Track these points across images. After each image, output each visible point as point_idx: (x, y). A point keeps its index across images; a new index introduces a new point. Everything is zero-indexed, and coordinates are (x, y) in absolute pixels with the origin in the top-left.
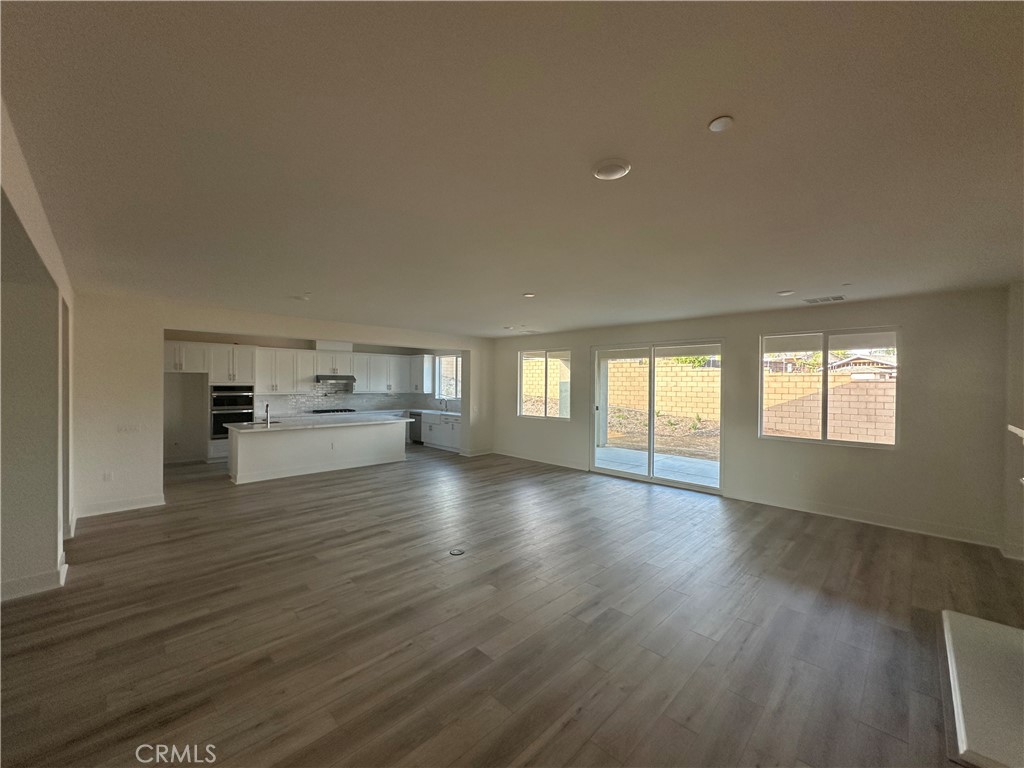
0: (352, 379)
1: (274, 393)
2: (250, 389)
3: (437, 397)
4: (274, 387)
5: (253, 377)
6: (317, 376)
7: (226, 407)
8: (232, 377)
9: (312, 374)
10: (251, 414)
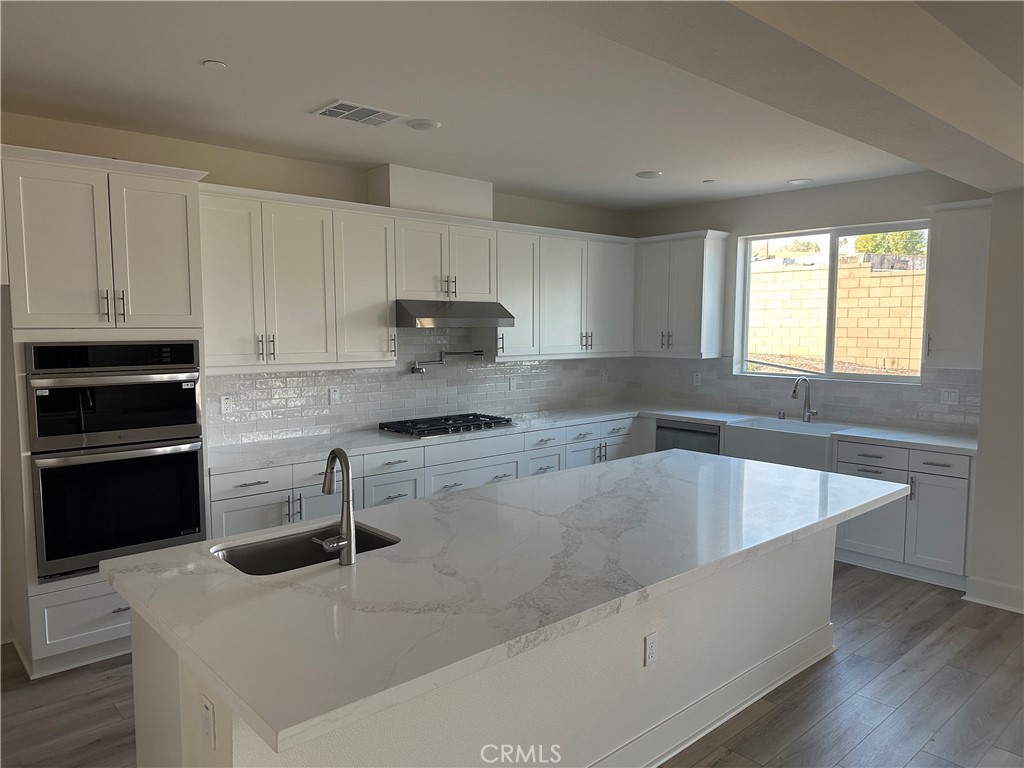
0: (497, 313)
1: (262, 367)
2: (184, 354)
3: (736, 371)
4: (264, 347)
5: (191, 305)
6: (399, 305)
7: (85, 439)
8: (111, 304)
9: (380, 293)
10: (192, 460)
